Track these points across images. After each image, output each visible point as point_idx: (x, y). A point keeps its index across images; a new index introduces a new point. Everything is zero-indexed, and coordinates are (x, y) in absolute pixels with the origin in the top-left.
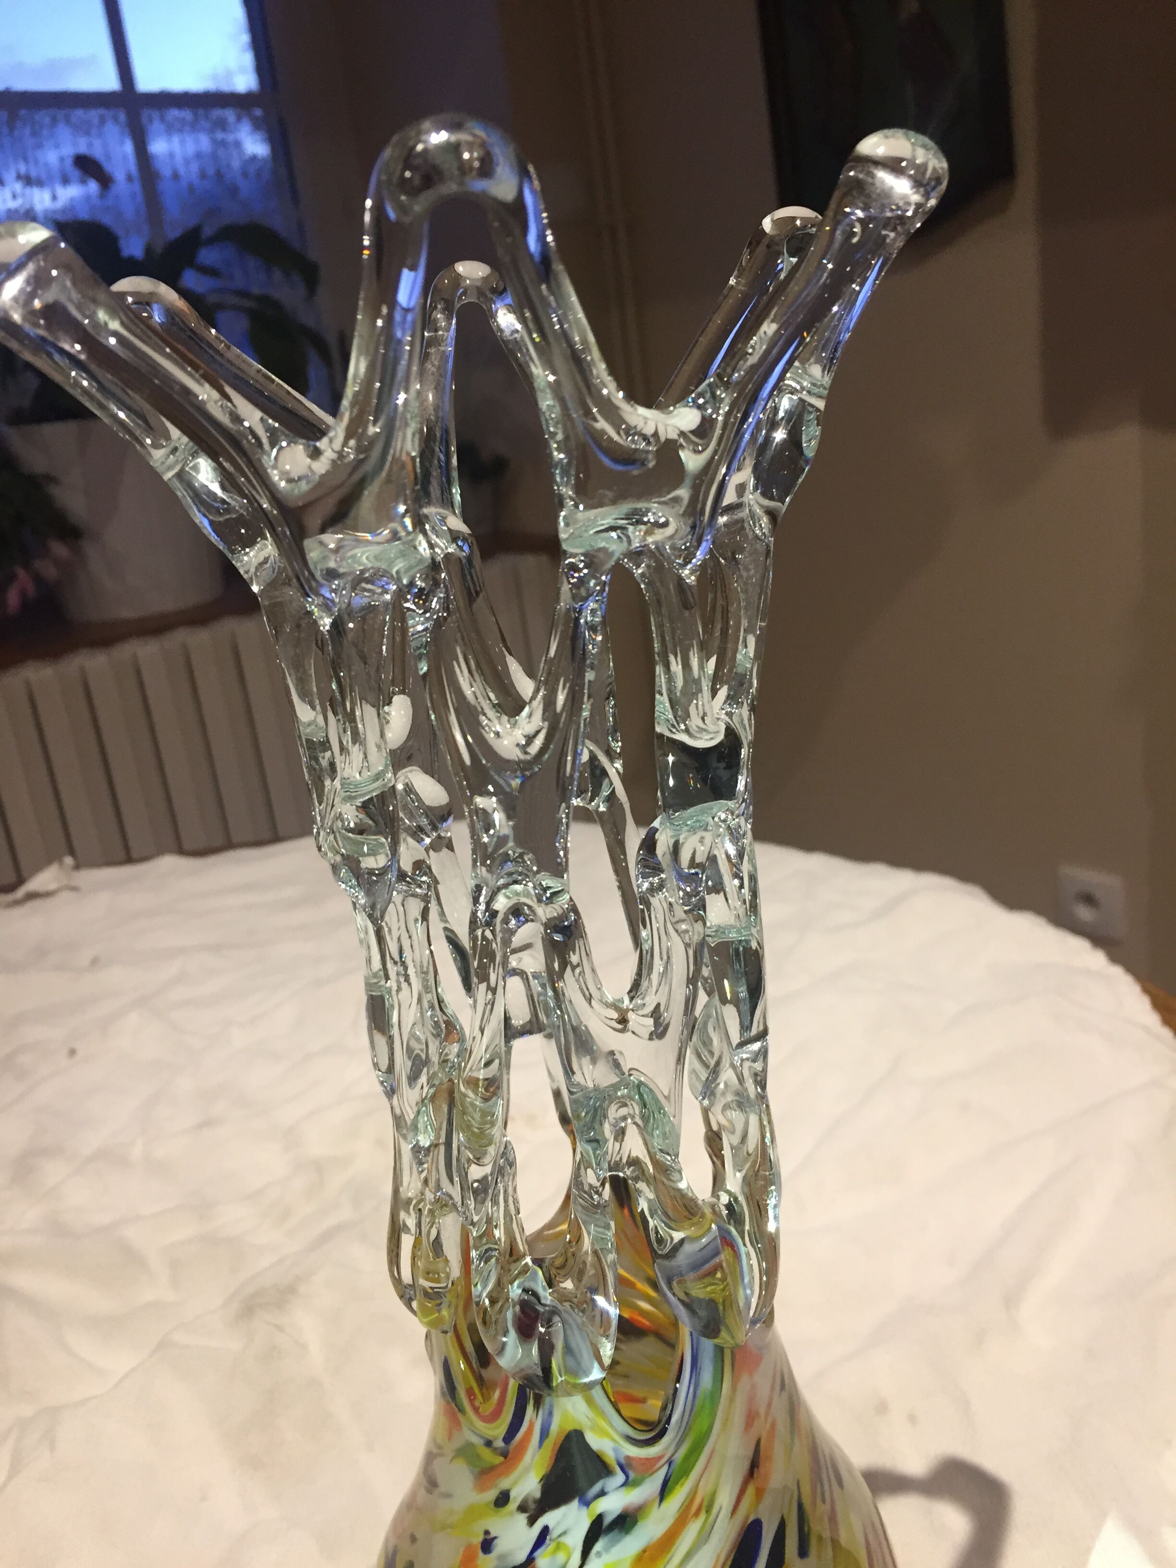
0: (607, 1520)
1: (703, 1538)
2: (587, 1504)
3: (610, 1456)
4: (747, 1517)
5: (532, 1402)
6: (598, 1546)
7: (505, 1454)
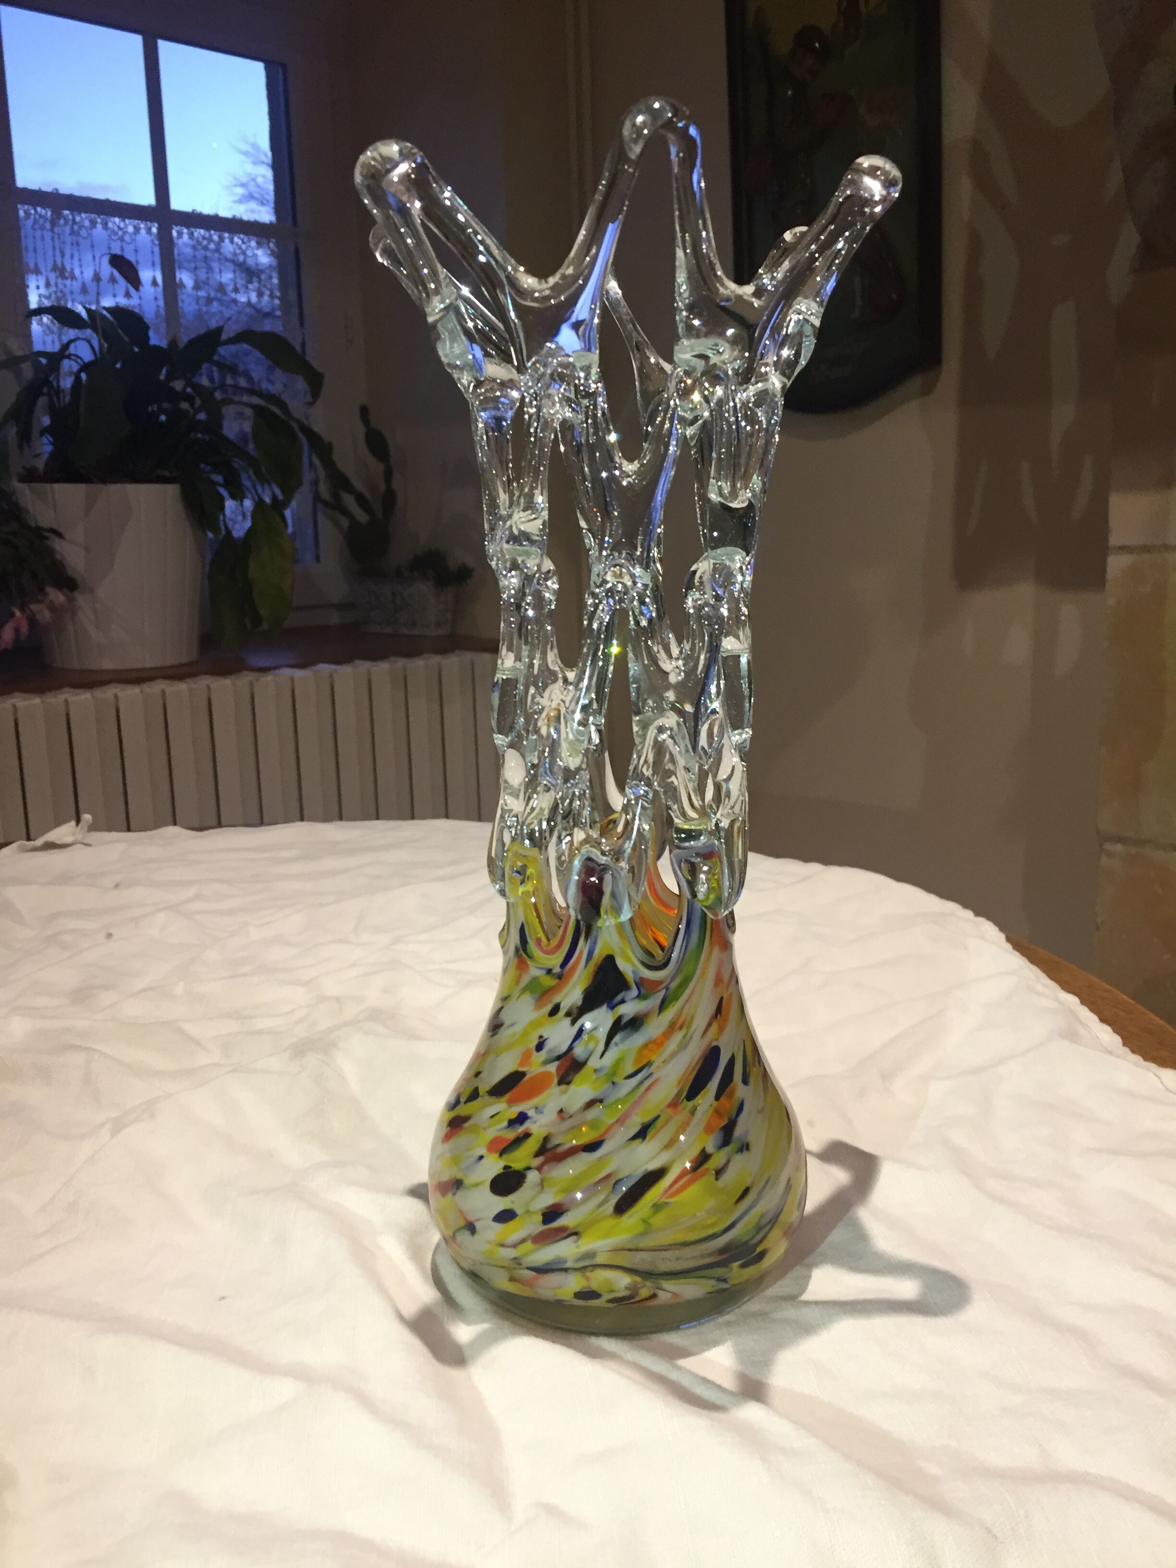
0: (625, 1020)
1: (683, 1046)
2: (612, 1007)
3: (630, 977)
4: (711, 1042)
5: (583, 935)
6: (617, 1038)
7: (560, 977)
